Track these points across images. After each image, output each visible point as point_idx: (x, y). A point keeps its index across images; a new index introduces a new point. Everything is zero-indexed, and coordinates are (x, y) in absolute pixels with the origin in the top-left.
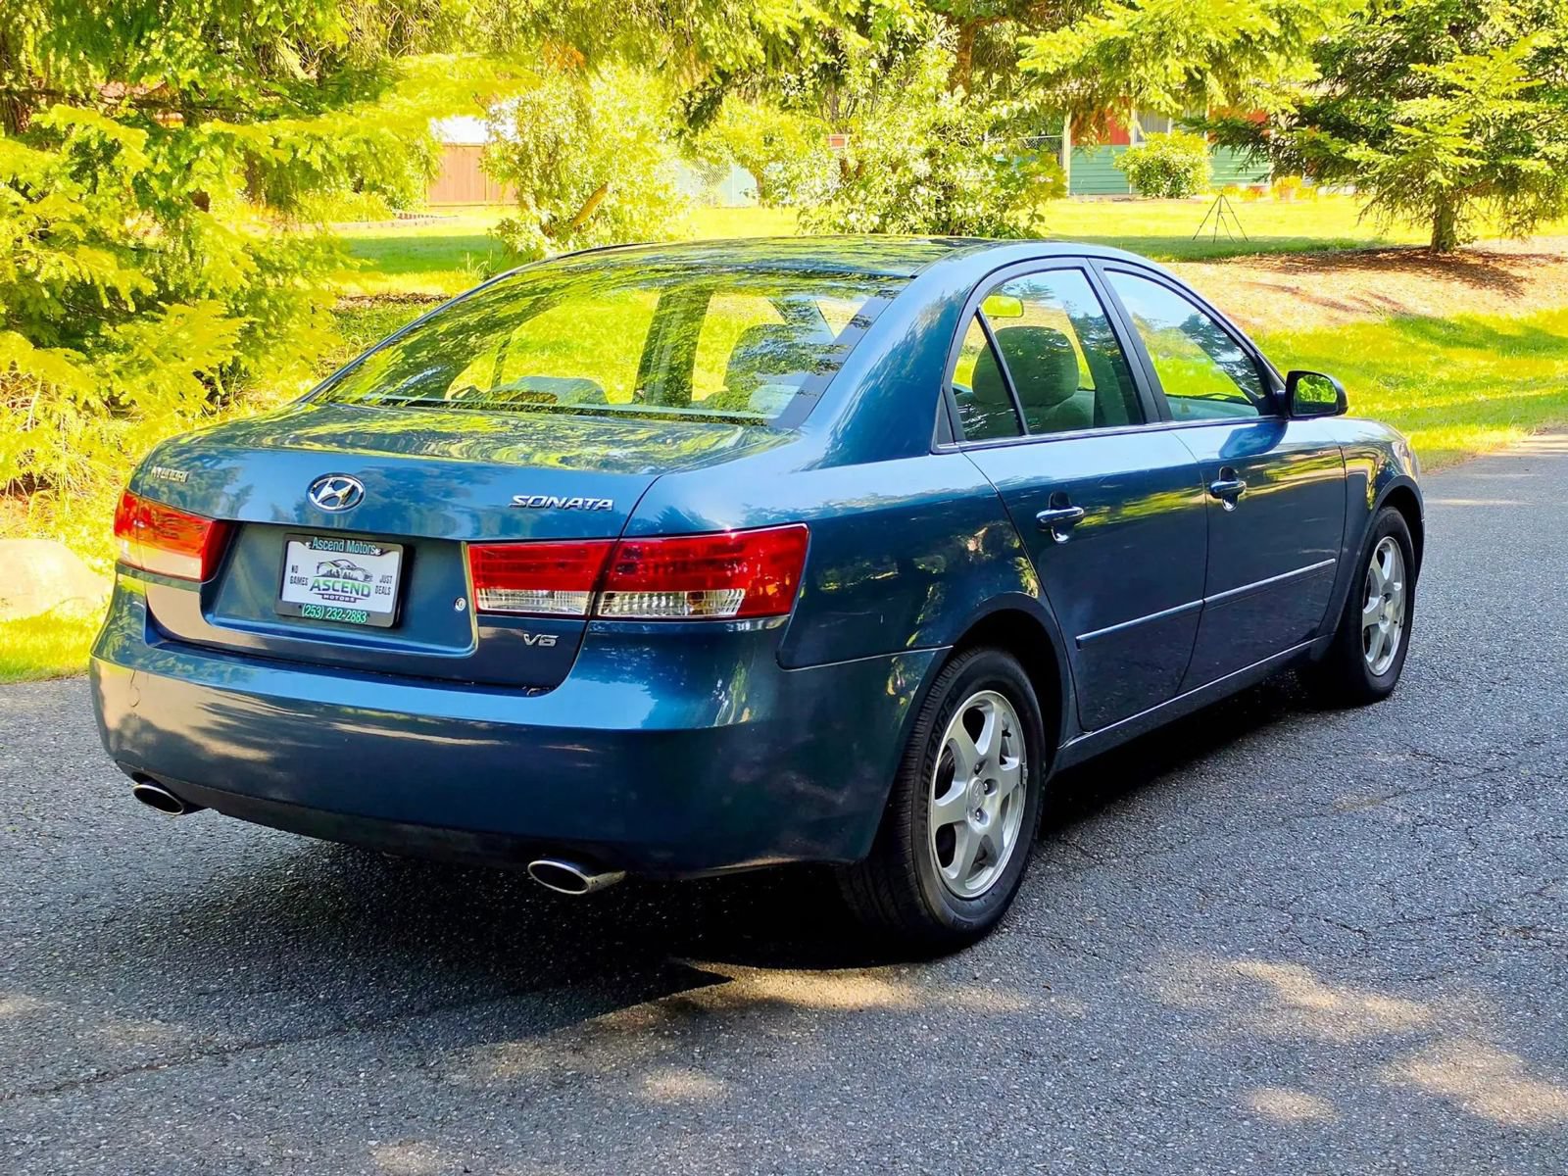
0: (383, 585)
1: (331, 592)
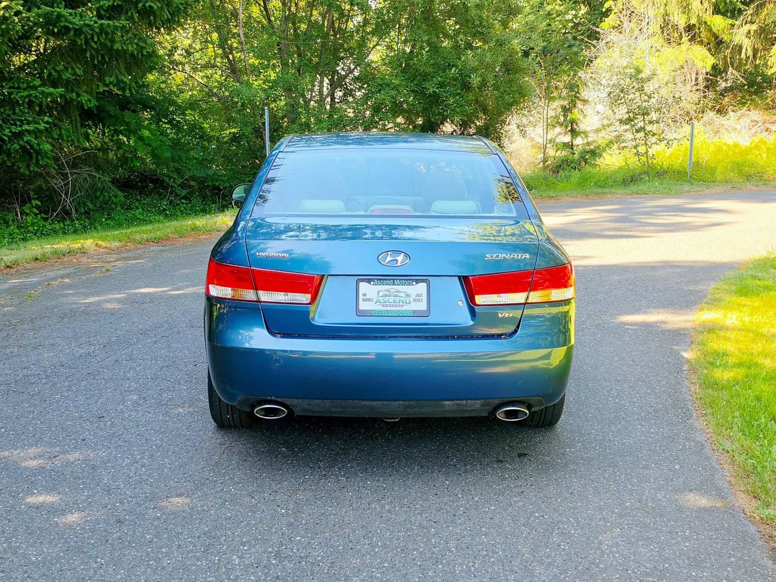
0: (417, 298)
1: (387, 303)
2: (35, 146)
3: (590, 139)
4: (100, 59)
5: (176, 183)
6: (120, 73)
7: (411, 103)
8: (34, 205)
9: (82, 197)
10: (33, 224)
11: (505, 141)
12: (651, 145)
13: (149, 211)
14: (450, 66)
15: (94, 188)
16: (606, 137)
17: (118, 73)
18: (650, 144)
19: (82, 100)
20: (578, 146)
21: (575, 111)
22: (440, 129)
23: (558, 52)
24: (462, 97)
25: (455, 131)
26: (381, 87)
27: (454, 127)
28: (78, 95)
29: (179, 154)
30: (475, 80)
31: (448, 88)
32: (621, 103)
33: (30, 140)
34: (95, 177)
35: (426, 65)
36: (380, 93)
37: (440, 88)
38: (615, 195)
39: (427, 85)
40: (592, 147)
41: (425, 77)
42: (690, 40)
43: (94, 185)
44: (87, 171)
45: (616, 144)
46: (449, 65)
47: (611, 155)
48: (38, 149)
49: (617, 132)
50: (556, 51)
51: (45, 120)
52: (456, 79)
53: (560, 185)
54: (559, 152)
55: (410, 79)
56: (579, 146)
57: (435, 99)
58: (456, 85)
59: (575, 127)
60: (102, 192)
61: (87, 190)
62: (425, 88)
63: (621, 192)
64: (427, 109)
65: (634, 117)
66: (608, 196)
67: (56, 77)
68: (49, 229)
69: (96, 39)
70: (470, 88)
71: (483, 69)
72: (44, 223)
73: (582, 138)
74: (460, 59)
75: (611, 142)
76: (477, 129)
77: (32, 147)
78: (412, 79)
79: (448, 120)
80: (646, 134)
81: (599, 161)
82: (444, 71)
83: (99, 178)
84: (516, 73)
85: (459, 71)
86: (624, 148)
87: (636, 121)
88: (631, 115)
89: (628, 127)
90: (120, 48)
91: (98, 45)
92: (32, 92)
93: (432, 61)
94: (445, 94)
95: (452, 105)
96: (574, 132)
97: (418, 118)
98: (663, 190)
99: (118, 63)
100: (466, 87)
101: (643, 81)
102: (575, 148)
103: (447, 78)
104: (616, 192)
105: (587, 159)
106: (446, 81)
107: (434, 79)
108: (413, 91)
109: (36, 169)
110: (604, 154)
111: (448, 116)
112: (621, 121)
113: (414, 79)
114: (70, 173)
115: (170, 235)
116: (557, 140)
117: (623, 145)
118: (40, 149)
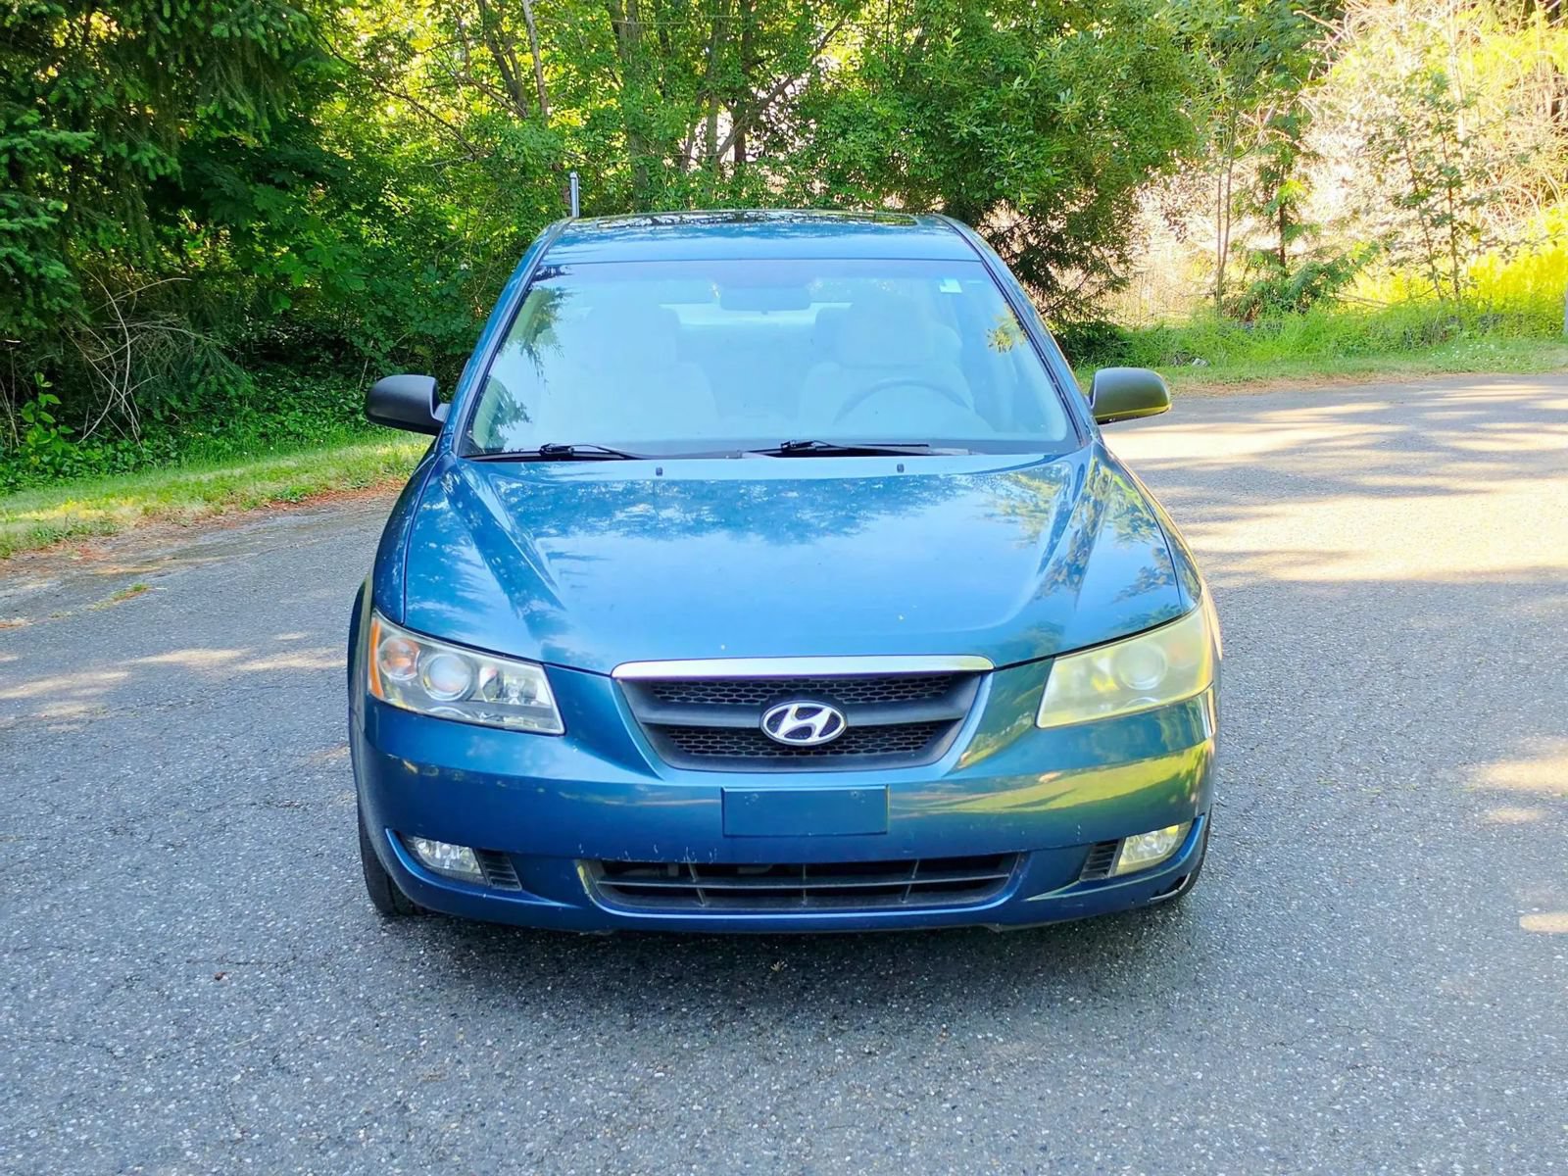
2: (28, 269)
3: (1323, 242)
4: (181, 61)
5: (380, 350)
6: (232, 94)
7: (917, 161)
8: (44, 405)
9: (157, 385)
10: (40, 450)
11: (1135, 249)
12: (1467, 254)
13: (319, 414)
14: (1011, 73)
15: (185, 364)
16: (1361, 237)
17: (226, 94)
18: (1462, 252)
19: (140, 160)
20: (1295, 257)
21: (1290, 179)
22: (984, 221)
23: (1256, 44)
24: (1038, 146)
25: (1018, 225)
26: (848, 124)
27: (1017, 216)
28: (133, 148)
29: (388, 283)
30: (1070, 105)
31: (1004, 125)
32: (1398, 160)
33: (13, 254)
34: (187, 338)
35: (952, 70)
36: (845, 139)
37: (985, 125)
38: (1396, 373)
39: (954, 118)
40: (1328, 260)
41: (952, 98)
42: (1550, 17)
43: (185, 356)
44: (169, 325)
45: (1384, 254)
46: (1007, 70)
47: (1373, 278)
48: (35, 275)
49: (1387, 227)
50: (1252, 41)
51: (50, 208)
52: (1021, 104)
53: (1257, 349)
54: (1253, 271)
55: (915, 104)
56: (1299, 259)
57: (972, 154)
58: (1022, 118)
59: (1290, 215)
60: (203, 373)
61: (169, 370)
62: (949, 126)
63: (1409, 366)
64: (953, 175)
65: (1428, 192)
66: (1380, 376)
67: (79, 104)
68: (79, 461)
69: (167, 13)
70: (1054, 125)
71: (1088, 78)
72: (68, 447)
73: (1306, 239)
74: (1033, 55)
75: (1375, 248)
76: (1069, 220)
77: (19, 271)
78: (918, 105)
79: (1003, 202)
80: (1454, 229)
81: (1347, 292)
82: (996, 85)
83: (197, 342)
84: (1165, 87)
85: (1031, 85)
86: (1401, 262)
87: (1432, 200)
88: (1421, 187)
89: (1414, 213)
90: (226, 34)
91: (175, 27)
92: (16, 141)
93: (966, 62)
94: (996, 140)
95: (1014, 165)
96: (1287, 227)
97: (934, 197)
98: (1508, 361)
99: (226, 70)
100: (1047, 122)
101: (1450, 108)
102: (1288, 264)
103: (1002, 101)
104: (1397, 366)
105: (1318, 288)
106: (998, 109)
107: (972, 105)
108: (922, 133)
109: (36, 322)
110: (1357, 277)
111: (1002, 190)
112: (1396, 200)
113: (924, 105)
114: (129, 329)
115: (332, 484)
116: (1250, 246)
117: (1399, 255)
118: (41, 276)
